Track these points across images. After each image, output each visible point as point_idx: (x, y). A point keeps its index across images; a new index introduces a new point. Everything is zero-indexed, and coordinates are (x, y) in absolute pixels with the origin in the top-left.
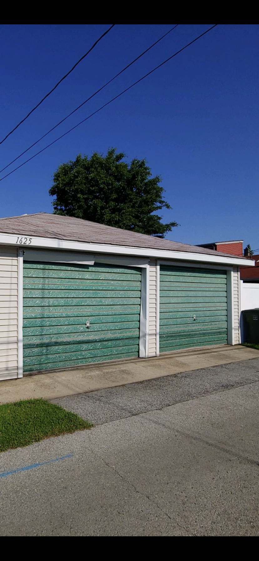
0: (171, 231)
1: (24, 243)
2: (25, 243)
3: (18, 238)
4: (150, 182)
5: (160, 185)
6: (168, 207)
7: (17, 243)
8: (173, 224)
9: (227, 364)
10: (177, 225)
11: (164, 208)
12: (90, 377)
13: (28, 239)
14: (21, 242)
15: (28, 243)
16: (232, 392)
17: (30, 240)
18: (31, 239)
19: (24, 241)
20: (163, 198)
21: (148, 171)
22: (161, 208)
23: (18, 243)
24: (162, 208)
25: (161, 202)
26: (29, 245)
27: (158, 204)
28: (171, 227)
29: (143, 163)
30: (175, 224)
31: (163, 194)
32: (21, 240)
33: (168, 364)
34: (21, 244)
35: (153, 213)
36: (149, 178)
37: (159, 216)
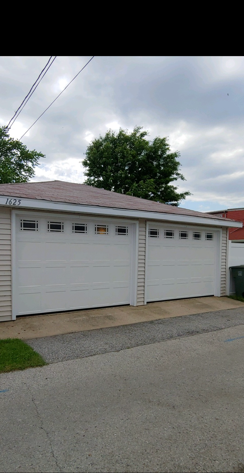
0: (185, 199)
1: (13, 204)
2: (15, 204)
3: (8, 199)
4: (168, 156)
5: (177, 160)
6: (182, 178)
7: (6, 204)
8: (187, 193)
9: (205, 313)
10: (191, 194)
11: (179, 179)
12: (75, 321)
13: (17, 201)
14: (10, 203)
15: (17, 203)
16: (195, 337)
17: (19, 202)
18: (21, 200)
19: (13, 202)
20: (179, 170)
21: (167, 147)
22: (176, 180)
23: (8, 204)
24: (178, 179)
25: (178, 174)
26: (19, 205)
27: (175, 176)
28: (185, 196)
29: (164, 140)
30: (188, 193)
31: (179, 167)
32: (10, 201)
33: (152, 312)
34: (11, 205)
35: (170, 184)
36: (168, 153)
37: (175, 186)
